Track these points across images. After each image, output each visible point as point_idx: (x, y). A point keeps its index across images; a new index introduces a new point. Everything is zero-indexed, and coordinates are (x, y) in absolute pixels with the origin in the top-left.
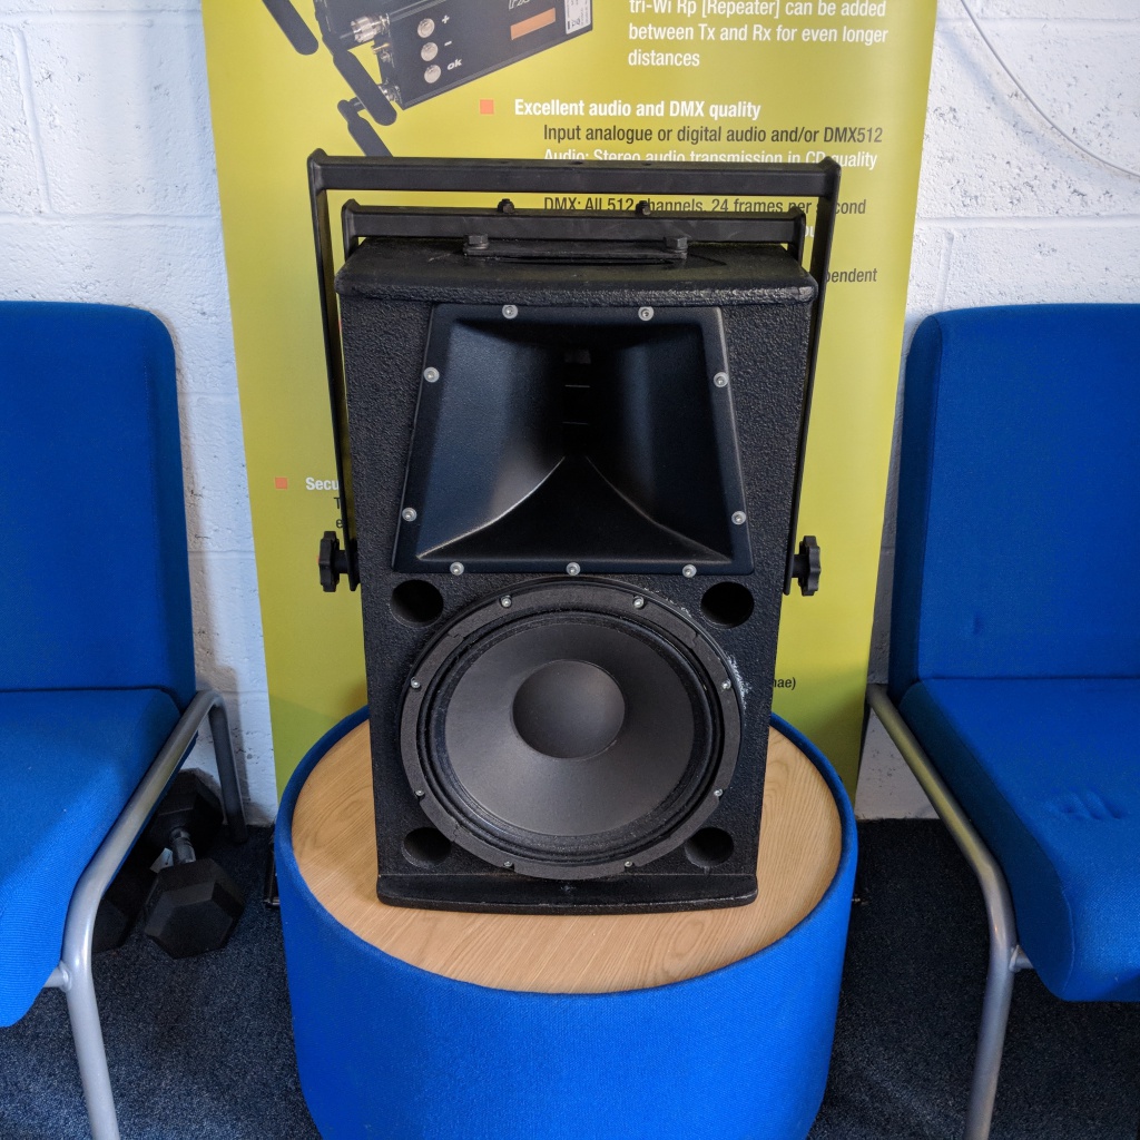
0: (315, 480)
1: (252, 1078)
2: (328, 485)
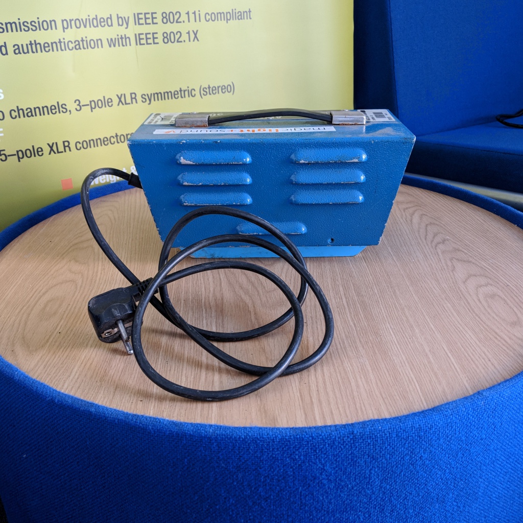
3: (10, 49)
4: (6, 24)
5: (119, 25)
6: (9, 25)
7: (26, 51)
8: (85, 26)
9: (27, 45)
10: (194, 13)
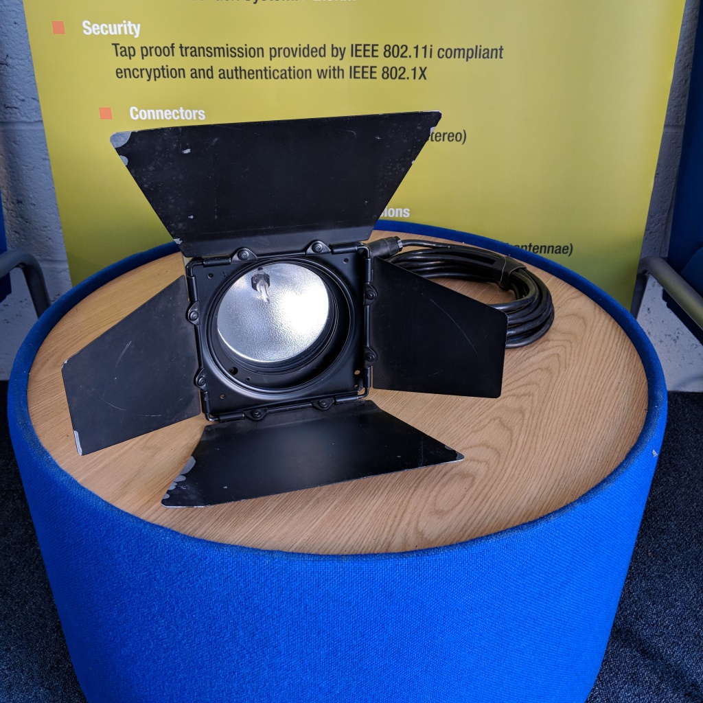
0: (92, 24)
1: (30, 608)
2: (105, 29)
3: (216, 73)
4: (215, 49)
5: (333, 55)
6: (217, 50)
7: (230, 76)
8: (294, 56)
9: (232, 70)
10: (425, 48)
